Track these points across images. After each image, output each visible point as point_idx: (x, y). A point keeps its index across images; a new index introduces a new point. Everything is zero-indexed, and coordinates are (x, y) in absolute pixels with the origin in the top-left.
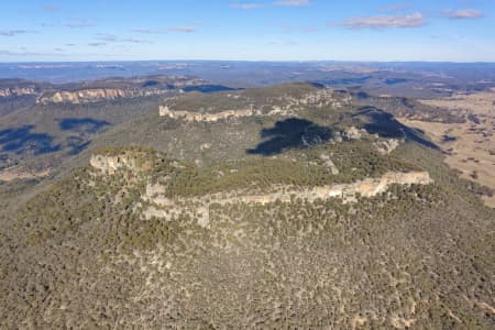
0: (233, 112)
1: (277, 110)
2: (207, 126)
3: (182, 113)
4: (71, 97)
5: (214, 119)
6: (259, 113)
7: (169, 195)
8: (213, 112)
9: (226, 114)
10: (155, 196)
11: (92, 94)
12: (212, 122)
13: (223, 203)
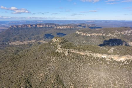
0: (95, 34)
1: (110, 35)
2: (87, 37)
3: (81, 33)
4: (60, 27)
5: (90, 35)
6: (104, 35)
7: (61, 47)
8: (90, 33)
9: (93, 34)
10: (59, 47)
11: (65, 27)
12: (89, 36)
13: (72, 52)
